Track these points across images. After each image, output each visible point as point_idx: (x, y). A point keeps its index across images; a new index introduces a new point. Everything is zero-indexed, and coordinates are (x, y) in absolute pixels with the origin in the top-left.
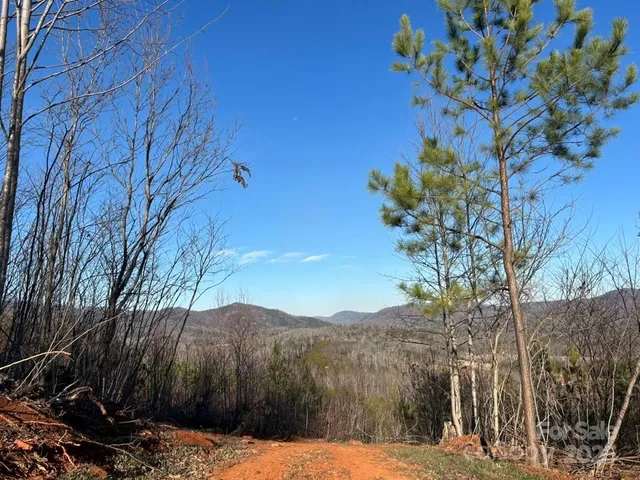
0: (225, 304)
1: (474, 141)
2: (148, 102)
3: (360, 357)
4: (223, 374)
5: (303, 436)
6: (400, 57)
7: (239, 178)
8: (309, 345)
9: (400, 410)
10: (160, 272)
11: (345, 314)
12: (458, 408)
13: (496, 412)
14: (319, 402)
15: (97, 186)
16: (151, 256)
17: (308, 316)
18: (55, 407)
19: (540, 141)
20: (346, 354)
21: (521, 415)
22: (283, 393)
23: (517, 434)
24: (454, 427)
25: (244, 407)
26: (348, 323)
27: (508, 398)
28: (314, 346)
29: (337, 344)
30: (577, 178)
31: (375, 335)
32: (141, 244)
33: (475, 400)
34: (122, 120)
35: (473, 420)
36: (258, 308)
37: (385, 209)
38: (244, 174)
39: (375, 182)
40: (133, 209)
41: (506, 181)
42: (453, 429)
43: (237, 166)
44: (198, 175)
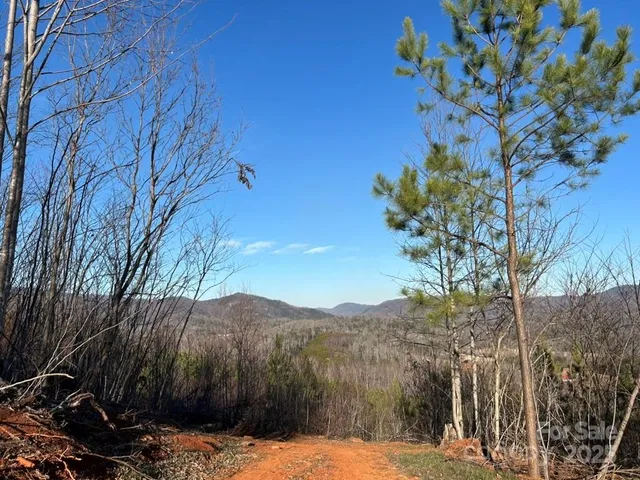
0: (228, 295)
1: (480, 143)
2: (154, 101)
3: (362, 349)
4: (225, 369)
5: (303, 433)
6: (404, 61)
7: (243, 179)
8: (310, 337)
9: (401, 407)
10: (164, 271)
11: (346, 306)
12: (459, 410)
13: (497, 416)
14: (320, 396)
15: (102, 184)
16: (154, 255)
17: (310, 307)
18: (57, 417)
19: (546, 148)
20: (347, 346)
21: (522, 420)
22: (284, 387)
23: (517, 439)
24: (455, 430)
25: (244, 402)
26: (350, 315)
27: (509, 402)
28: (316, 337)
29: (339, 336)
30: (584, 185)
31: (376, 328)
32: (145, 245)
33: (476, 402)
34: (127, 119)
35: (474, 422)
36: (261, 299)
37: (388, 211)
38: (249, 175)
39: (380, 188)
40: (136, 208)
41: (511, 189)
42: (454, 432)
43: (241, 167)
44: (202, 176)
